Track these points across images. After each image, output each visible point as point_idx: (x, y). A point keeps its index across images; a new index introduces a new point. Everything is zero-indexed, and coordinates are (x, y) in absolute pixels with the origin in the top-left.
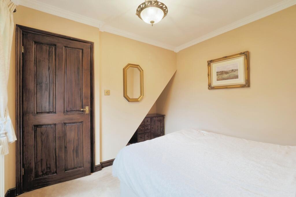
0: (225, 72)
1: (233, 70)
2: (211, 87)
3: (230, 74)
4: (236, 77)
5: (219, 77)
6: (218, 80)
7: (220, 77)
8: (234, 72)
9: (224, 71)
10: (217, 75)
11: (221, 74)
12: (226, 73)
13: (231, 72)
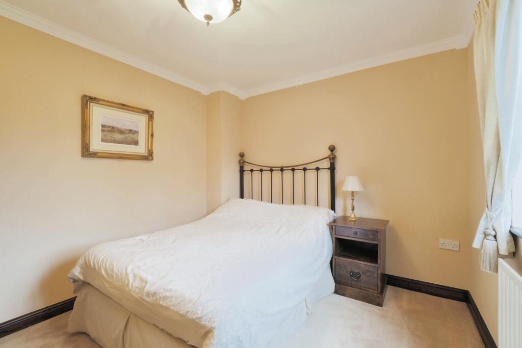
0: (118, 129)
1: (131, 131)
2: (86, 152)
3: (127, 135)
4: (136, 143)
5: (106, 136)
6: (103, 140)
7: (109, 135)
8: (133, 134)
9: (116, 128)
10: (103, 131)
11: (110, 131)
12: (121, 132)
13: (128, 133)
